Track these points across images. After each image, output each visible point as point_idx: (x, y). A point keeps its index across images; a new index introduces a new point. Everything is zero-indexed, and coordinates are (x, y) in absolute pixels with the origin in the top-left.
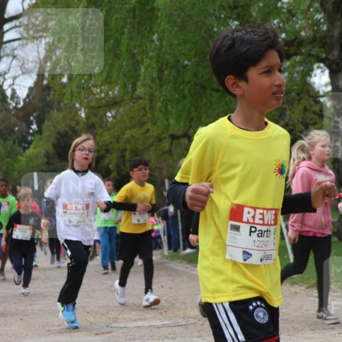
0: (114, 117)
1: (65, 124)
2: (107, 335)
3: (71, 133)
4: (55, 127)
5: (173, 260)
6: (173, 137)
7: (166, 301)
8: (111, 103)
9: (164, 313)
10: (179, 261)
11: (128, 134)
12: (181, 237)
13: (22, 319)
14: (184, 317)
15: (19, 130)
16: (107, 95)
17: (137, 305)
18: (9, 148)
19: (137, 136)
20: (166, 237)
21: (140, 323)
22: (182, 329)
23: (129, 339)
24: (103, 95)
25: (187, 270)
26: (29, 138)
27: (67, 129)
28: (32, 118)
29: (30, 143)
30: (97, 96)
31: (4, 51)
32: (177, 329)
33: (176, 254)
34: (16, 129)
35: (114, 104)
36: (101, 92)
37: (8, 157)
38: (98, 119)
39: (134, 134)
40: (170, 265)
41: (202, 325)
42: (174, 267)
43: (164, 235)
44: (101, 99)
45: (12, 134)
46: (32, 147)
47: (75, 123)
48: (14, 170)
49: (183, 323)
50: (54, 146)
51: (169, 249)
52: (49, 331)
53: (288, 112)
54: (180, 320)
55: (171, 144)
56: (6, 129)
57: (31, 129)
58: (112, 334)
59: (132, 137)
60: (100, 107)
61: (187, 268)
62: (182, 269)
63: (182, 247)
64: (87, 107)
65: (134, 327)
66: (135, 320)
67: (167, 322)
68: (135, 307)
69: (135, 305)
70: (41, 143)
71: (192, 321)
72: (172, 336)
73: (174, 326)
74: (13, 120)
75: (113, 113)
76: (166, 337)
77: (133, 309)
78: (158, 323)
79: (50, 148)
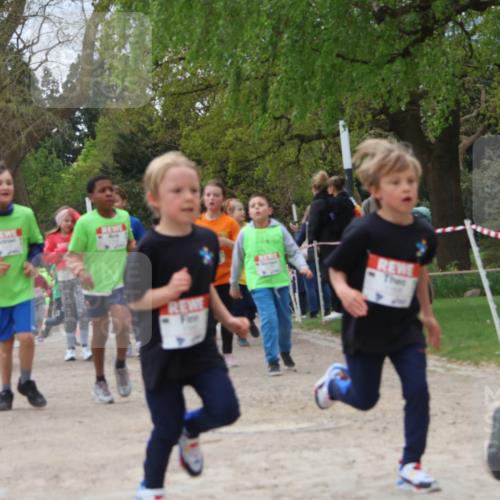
0: (207, 109)
1: (131, 121)
2: (214, 445)
3: (140, 135)
4: (114, 126)
5: (310, 330)
6: (303, 139)
7: (302, 392)
8: (200, 87)
9: (300, 412)
10: (319, 331)
11: (230, 135)
12: (321, 294)
13: (81, 422)
14: (331, 417)
15: (58, 131)
16: (194, 74)
17: (258, 398)
18: (43, 159)
19: (245, 138)
20: (297, 295)
21: (264, 427)
22: (329, 435)
23: (248, 452)
24: (188, 75)
25: (332, 345)
26: (76, 145)
27: (134, 130)
28: (78, 114)
29: (77, 152)
30: (179, 77)
31: (29, 8)
32: (321, 435)
33: (314, 320)
34: (55, 130)
35: (206, 88)
36: (185, 69)
37: (44, 175)
38: (181, 113)
39: (240, 136)
40: (305, 337)
41: (361, 428)
42: (312, 340)
43: (294, 292)
44: (186, 81)
45: (46, 138)
46: (80, 157)
47: (146, 119)
48: (54, 195)
49: (331, 425)
50: (115, 155)
51: (303, 313)
52: (124, 439)
53: (483, 96)
54: (325, 421)
55: (299, 150)
56: (36, 131)
57: (78, 130)
58: (221, 443)
59: (237, 139)
60: (184, 94)
61: (333, 341)
62: (324, 343)
63: (323, 311)
64: (163, 94)
65: (256, 433)
66: (256, 422)
67: (305, 425)
68: (254, 402)
69: (254, 399)
70: (94, 152)
71: (344, 423)
72: (314, 445)
73: (317, 431)
74: (49, 116)
75: (206, 103)
76: (306, 448)
77: (251, 406)
78: (292, 426)
79: (109, 160)
